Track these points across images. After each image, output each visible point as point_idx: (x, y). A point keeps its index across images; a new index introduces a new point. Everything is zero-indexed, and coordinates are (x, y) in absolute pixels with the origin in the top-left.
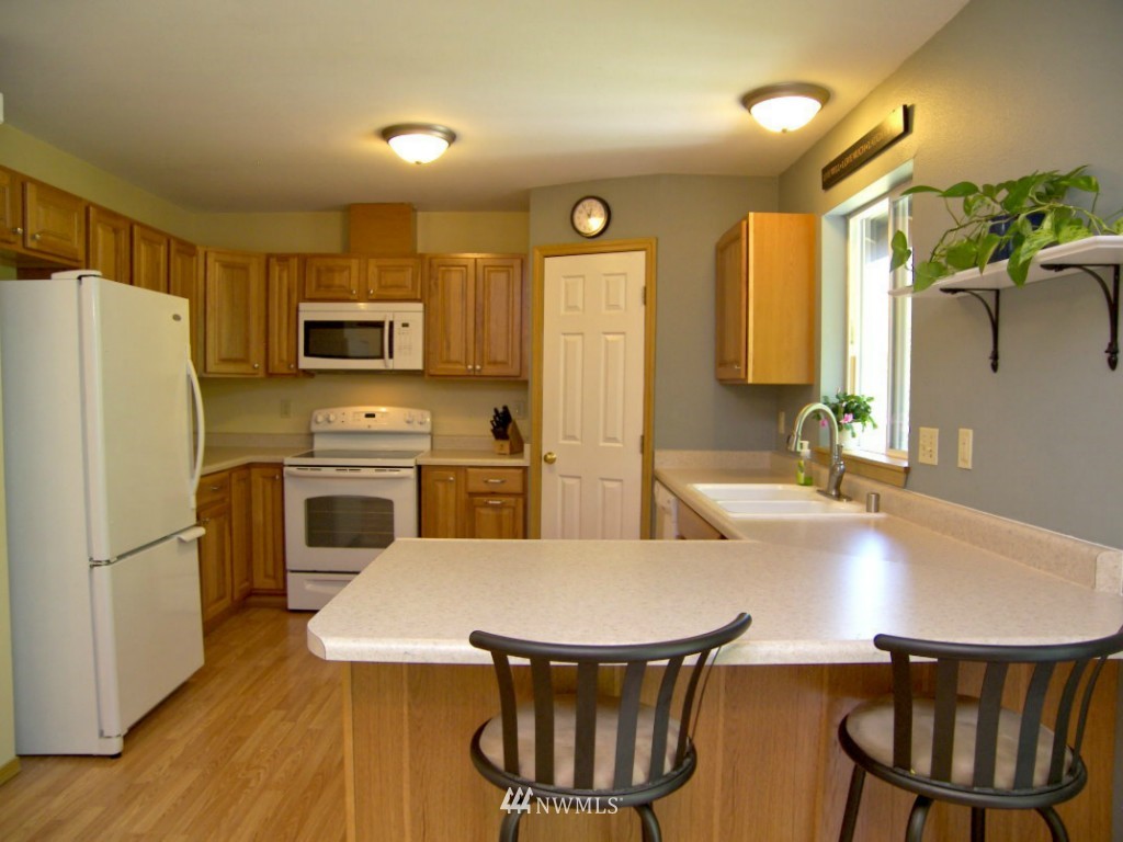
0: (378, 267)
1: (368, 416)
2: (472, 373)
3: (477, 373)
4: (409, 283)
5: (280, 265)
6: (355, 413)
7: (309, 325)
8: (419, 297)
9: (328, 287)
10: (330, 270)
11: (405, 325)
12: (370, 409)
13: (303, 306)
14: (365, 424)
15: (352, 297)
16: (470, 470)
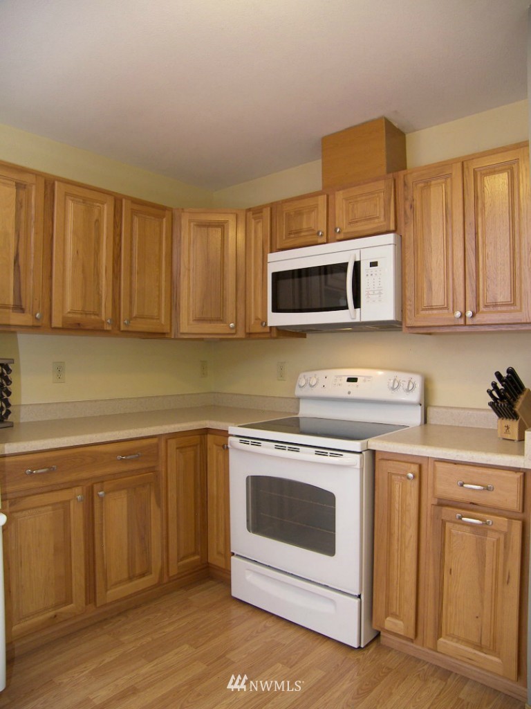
0: (346, 199)
1: (350, 380)
2: (462, 322)
3: (469, 322)
4: (380, 212)
5: (255, 219)
6: (337, 376)
7: (277, 276)
8: (392, 227)
9: (298, 232)
10: (299, 213)
11: (374, 264)
12: (352, 373)
13: (271, 257)
14: (345, 389)
15: (320, 240)
16: (438, 465)
